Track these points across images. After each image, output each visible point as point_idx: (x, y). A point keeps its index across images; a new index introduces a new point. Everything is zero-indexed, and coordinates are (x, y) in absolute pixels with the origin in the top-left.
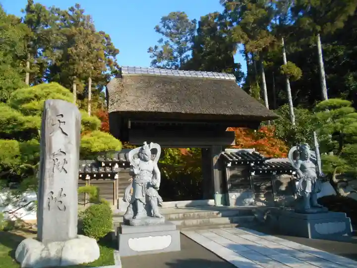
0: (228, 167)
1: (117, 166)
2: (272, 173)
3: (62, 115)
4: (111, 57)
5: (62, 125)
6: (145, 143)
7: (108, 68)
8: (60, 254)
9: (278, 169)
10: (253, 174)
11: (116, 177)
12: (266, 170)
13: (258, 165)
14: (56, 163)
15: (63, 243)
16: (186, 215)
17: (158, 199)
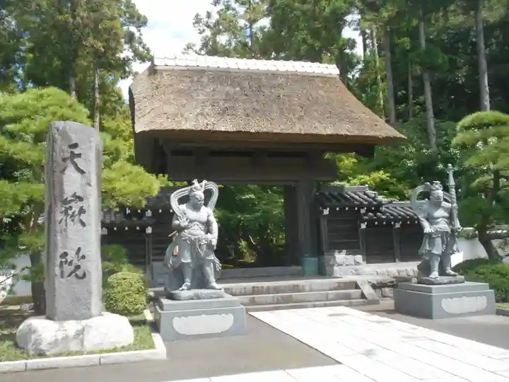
0: (324, 216)
1: (149, 214)
2: (394, 225)
3: (76, 144)
4: (133, 29)
6: (195, 181)
7: (126, 46)
8: (81, 336)
9: (403, 217)
10: (363, 226)
11: (149, 230)
12: (384, 220)
13: (372, 212)
14: (70, 212)
15: (84, 322)
16: (256, 289)
17: (214, 263)
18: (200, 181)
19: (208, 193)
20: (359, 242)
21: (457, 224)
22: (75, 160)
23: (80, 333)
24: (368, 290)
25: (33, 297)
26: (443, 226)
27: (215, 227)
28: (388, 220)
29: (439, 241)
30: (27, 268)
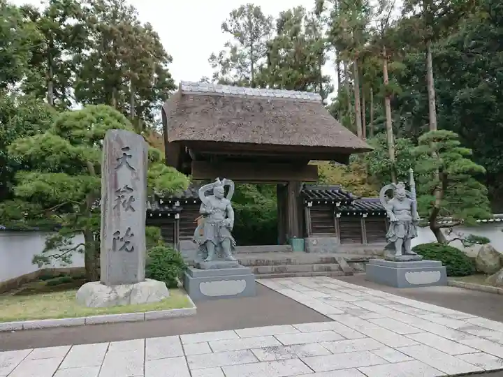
0: (309, 207)
1: (177, 204)
2: (362, 215)
3: (128, 148)
4: (161, 64)
5: (128, 159)
6: (218, 179)
8: (128, 298)
9: (369, 210)
10: (338, 216)
11: (177, 216)
12: (354, 211)
13: (345, 205)
14: (122, 200)
15: (131, 287)
16: (259, 261)
17: (231, 241)
18: (221, 180)
19: (227, 188)
20: (334, 228)
21: (417, 215)
22: (127, 160)
23: (128, 295)
24: (344, 264)
25: (86, 268)
26: (405, 216)
27: (232, 213)
28: (358, 212)
29: (402, 227)
30: (82, 244)
